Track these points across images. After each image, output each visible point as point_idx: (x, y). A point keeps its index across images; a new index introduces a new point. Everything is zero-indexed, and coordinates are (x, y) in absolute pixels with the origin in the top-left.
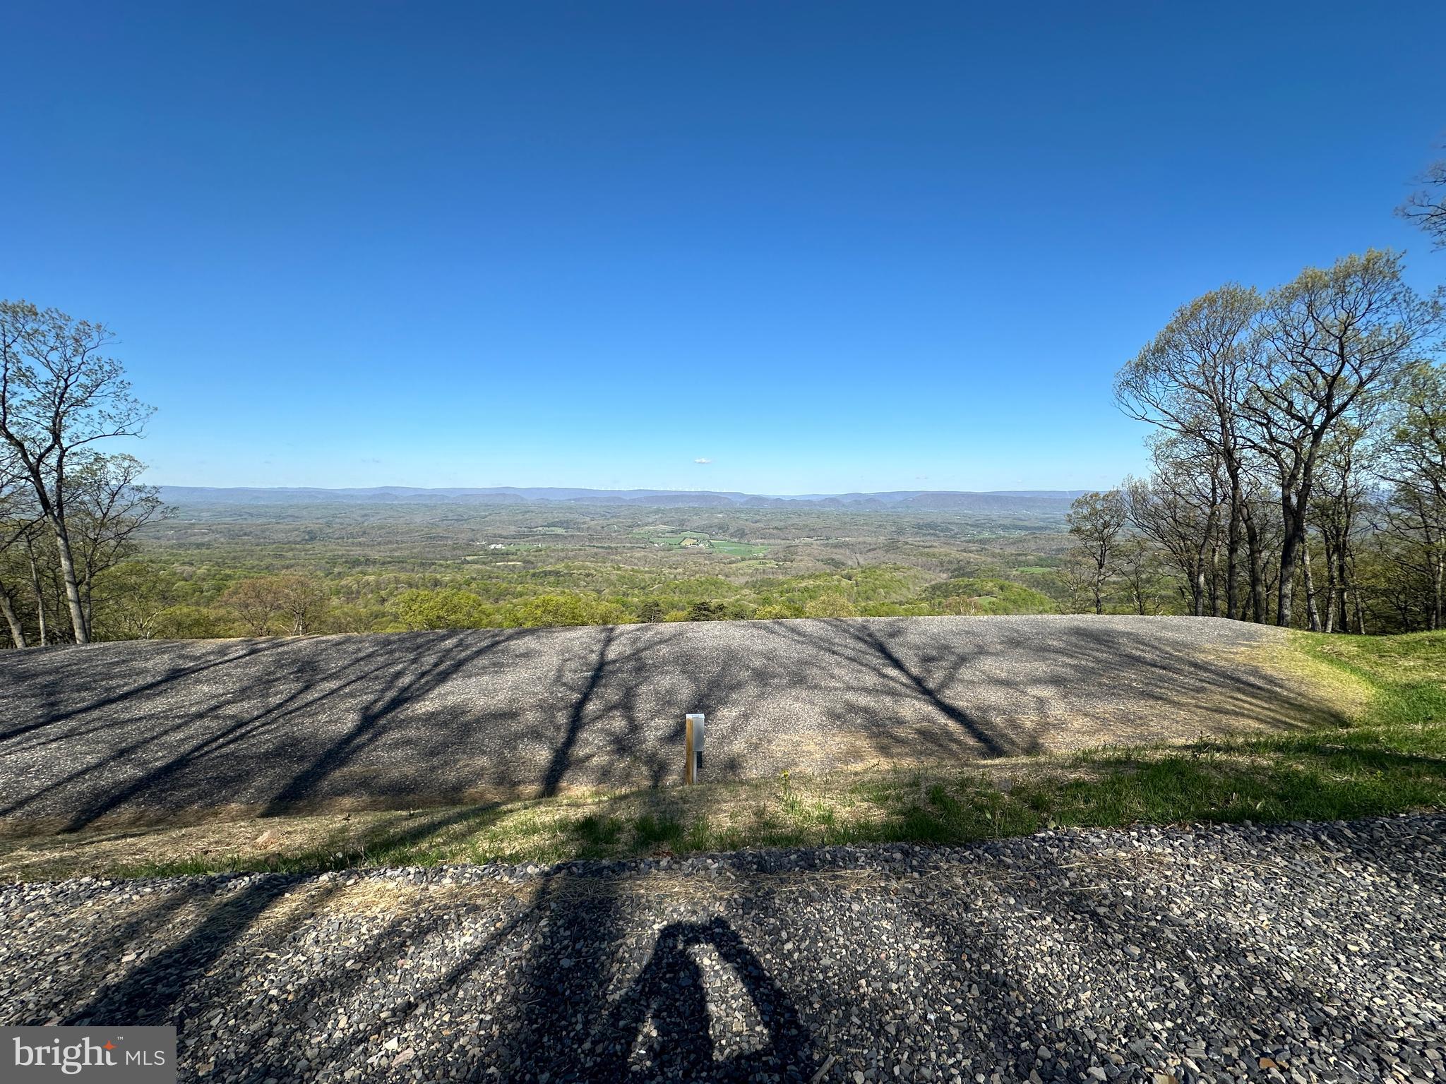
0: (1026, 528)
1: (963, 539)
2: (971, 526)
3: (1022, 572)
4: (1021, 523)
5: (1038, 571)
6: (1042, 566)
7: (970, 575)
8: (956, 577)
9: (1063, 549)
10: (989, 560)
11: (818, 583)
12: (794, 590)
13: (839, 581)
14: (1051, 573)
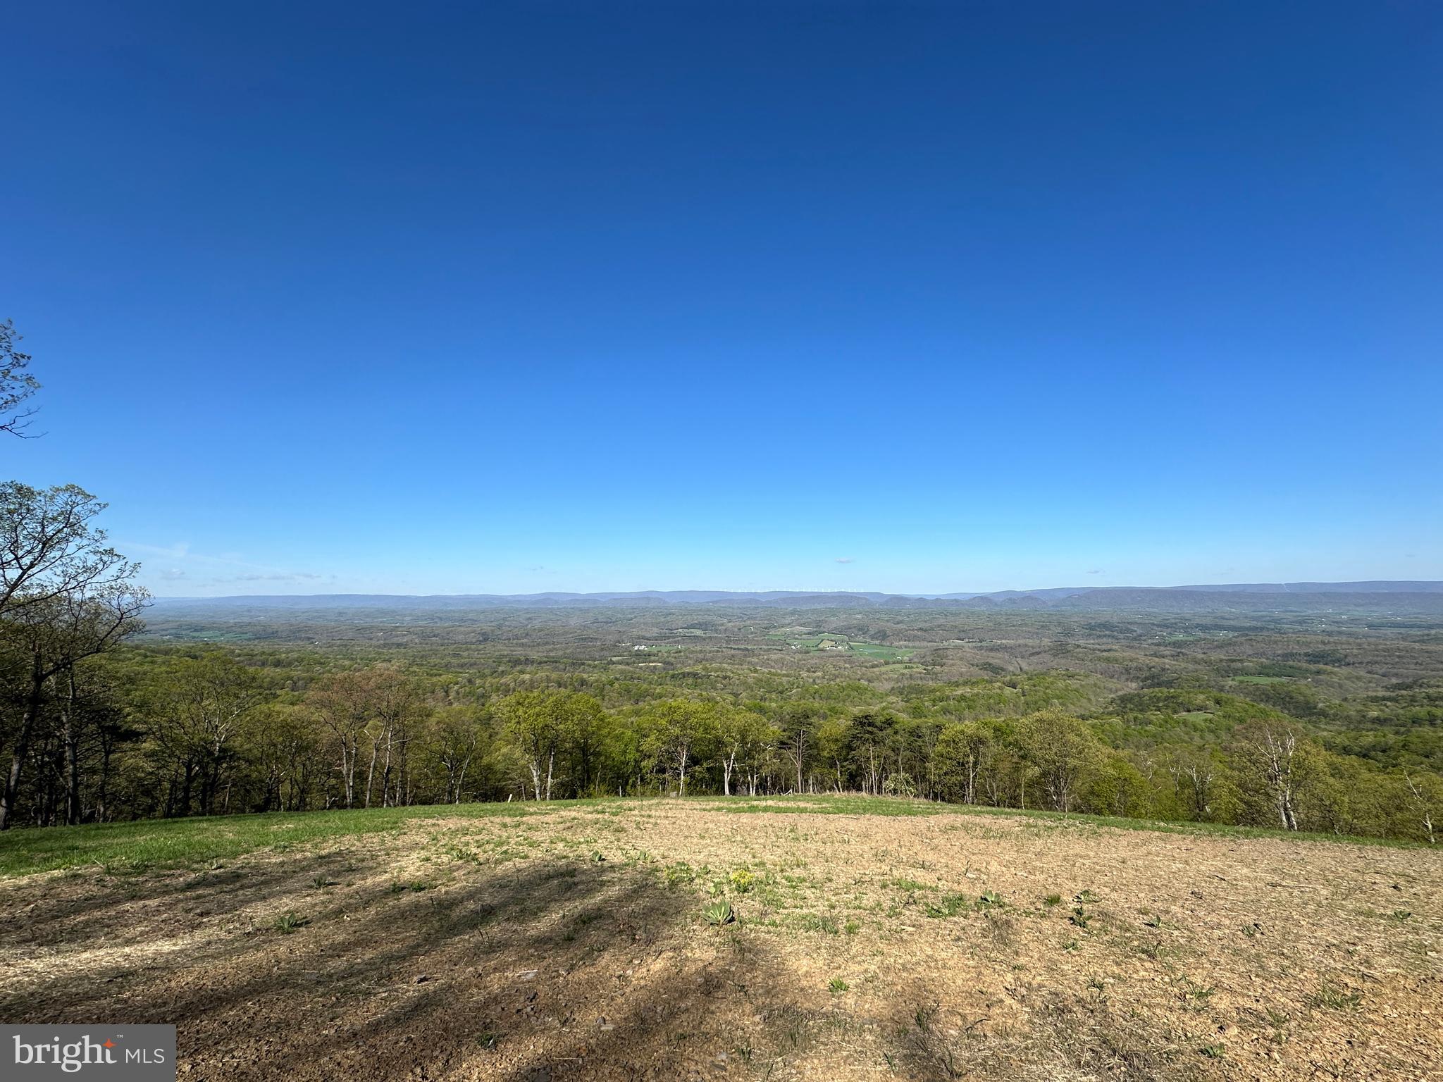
0: (1234, 629)
1: (1150, 641)
2: (1158, 626)
3: (1241, 682)
4: (1226, 623)
5: (1264, 681)
6: (1268, 675)
7: (1169, 684)
8: (1149, 687)
9: (1292, 655)
10: (1191, 667)
11: (976, 690)
12: (948, 698)
13: (1000, 688)
14: (1283, 684)
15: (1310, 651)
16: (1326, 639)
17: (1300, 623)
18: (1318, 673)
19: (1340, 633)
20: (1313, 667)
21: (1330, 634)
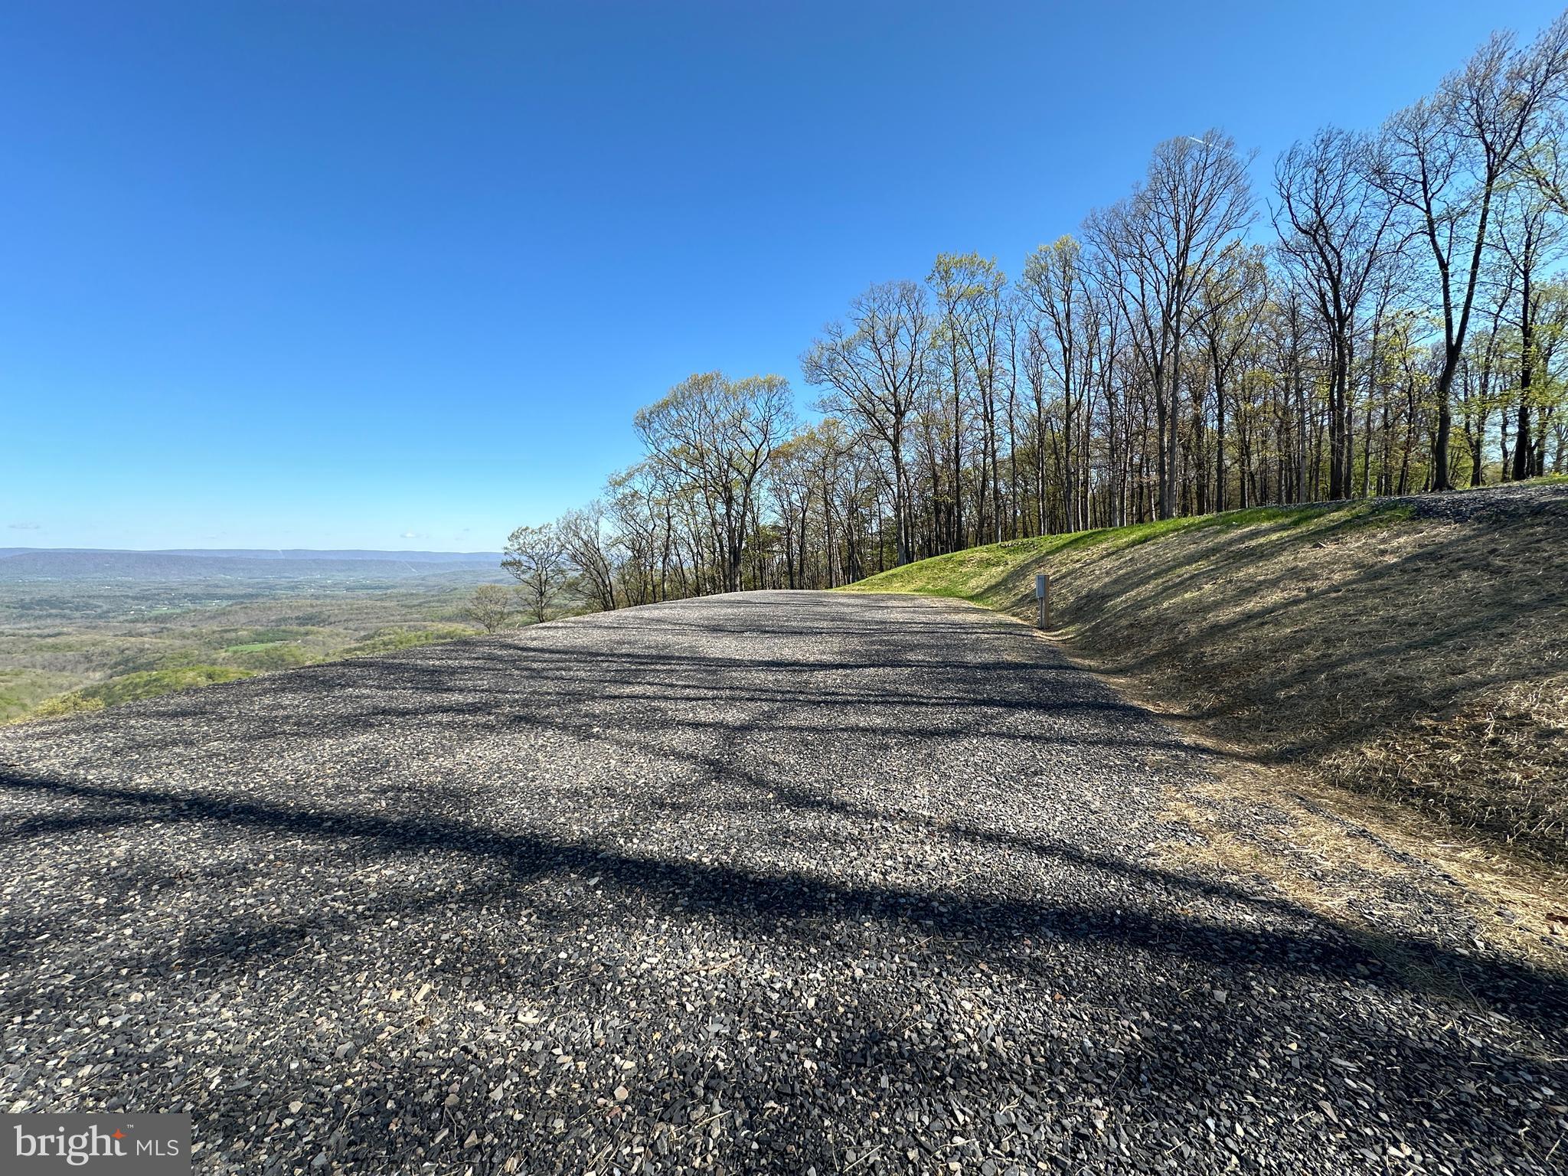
0: (229, 597)
1: (121, 618)
2: (135, 598)
3: (235, 652)
4: (218, 591)
5: (259, 647)
6: (262, 642)
7: (150, 666)
8: (122, 674)
9: (285, 620)
10: (178, 643)
14: (276, 649)
15: (301, 614)
16: (315, 602)
17: (293, 588)
18: (307, 634)
19: (326, 596)
20: (302, 629)
21: (317, 598)
